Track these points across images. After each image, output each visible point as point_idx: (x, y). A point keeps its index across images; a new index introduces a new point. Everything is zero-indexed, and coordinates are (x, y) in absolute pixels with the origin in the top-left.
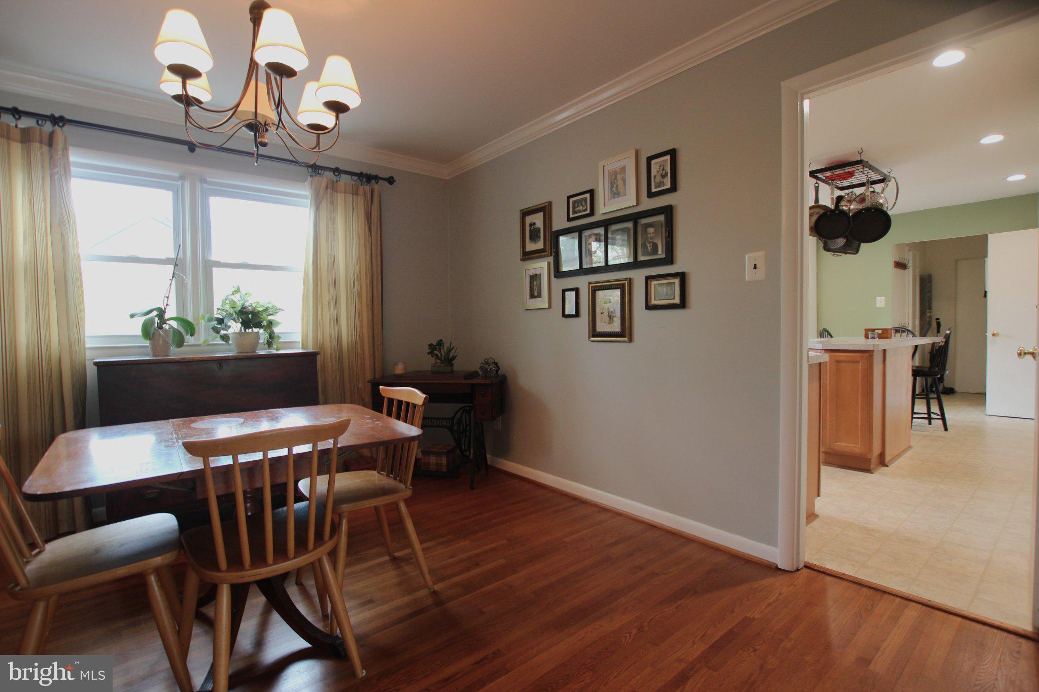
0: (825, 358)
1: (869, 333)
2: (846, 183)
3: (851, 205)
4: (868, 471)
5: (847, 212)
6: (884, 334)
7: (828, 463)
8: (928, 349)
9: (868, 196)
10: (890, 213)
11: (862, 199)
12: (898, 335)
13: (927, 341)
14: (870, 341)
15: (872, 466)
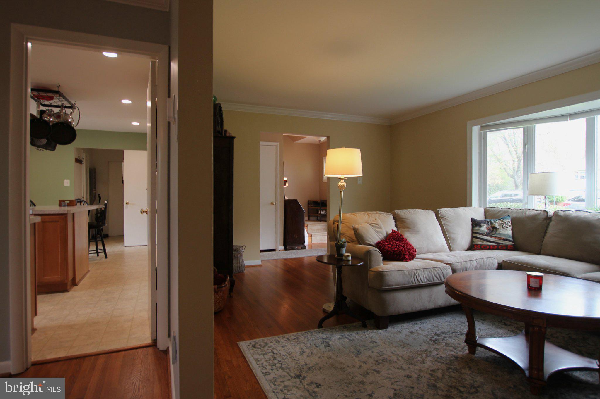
0: (38, 219)
1: (61, 203)
2: (47, 102)
3: (50, 118)
4: (66, 290)
5: (48, 122)
6: (71, 203)
7: (41, 293)
8: (94, 213)
9: (62, 114)
10: (75, 128)
11: (58, 116)
12: (78, 204)
13: (94, 207)
14: (63, 208)
15: (68, 287)
